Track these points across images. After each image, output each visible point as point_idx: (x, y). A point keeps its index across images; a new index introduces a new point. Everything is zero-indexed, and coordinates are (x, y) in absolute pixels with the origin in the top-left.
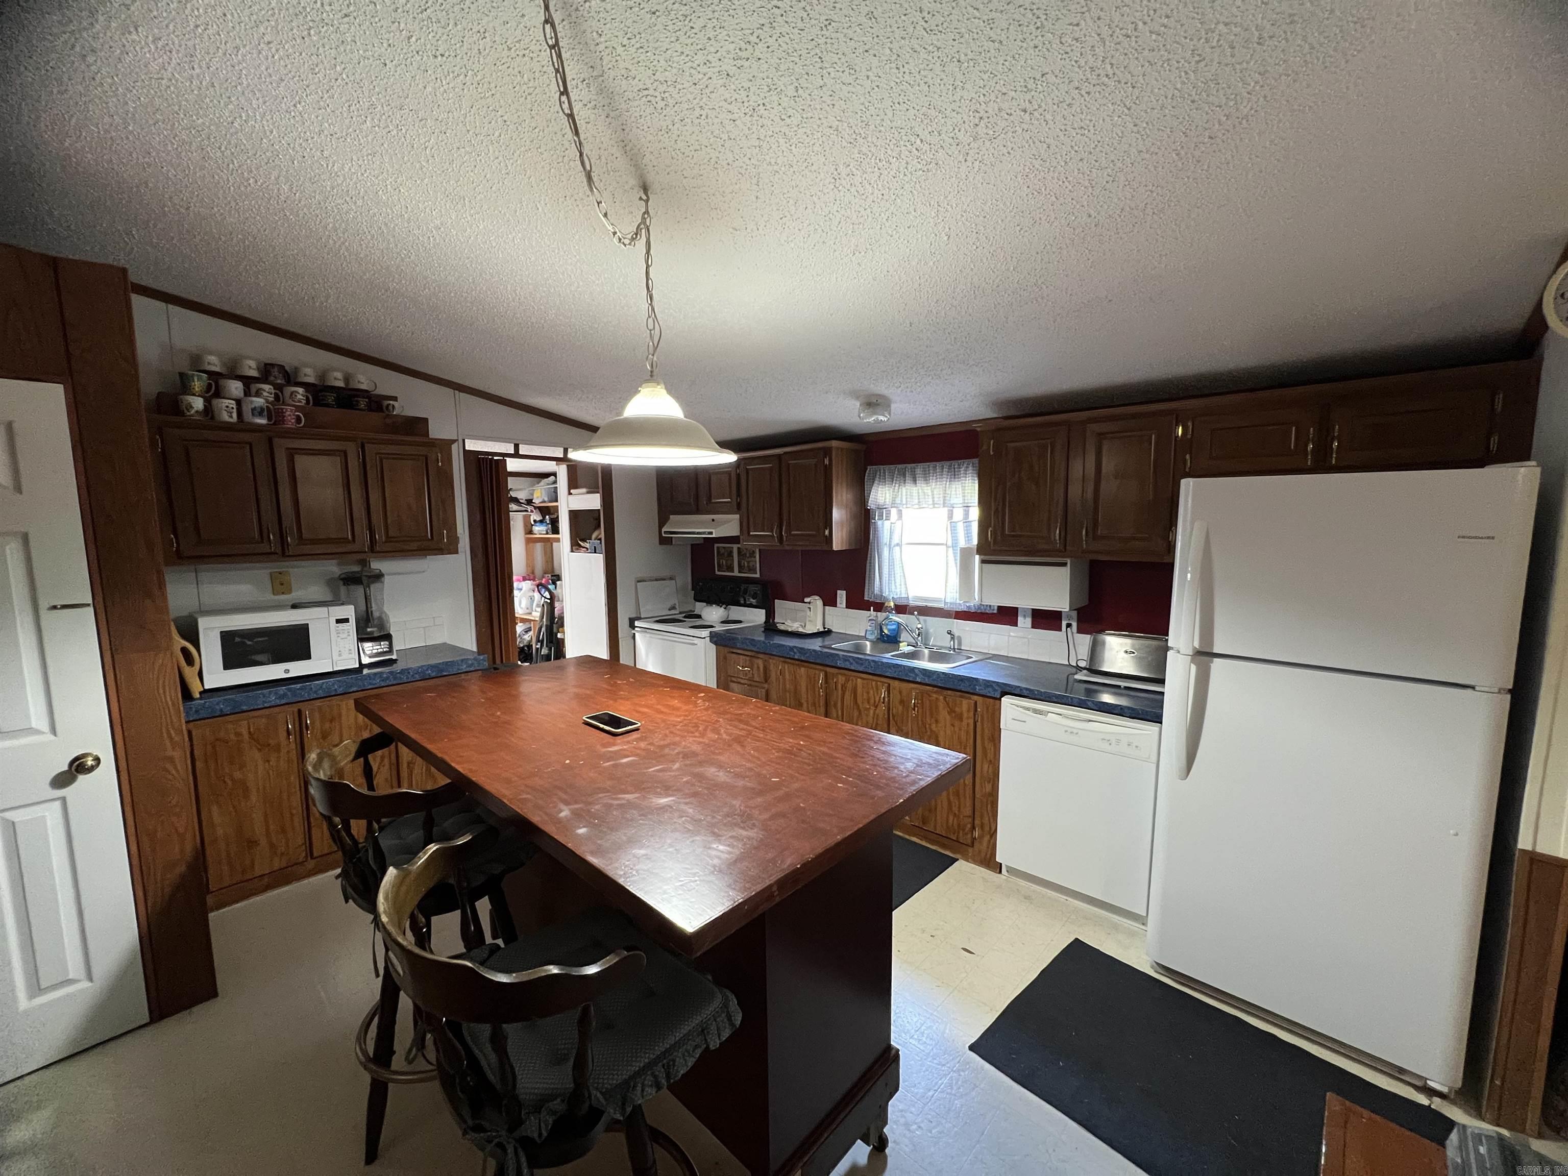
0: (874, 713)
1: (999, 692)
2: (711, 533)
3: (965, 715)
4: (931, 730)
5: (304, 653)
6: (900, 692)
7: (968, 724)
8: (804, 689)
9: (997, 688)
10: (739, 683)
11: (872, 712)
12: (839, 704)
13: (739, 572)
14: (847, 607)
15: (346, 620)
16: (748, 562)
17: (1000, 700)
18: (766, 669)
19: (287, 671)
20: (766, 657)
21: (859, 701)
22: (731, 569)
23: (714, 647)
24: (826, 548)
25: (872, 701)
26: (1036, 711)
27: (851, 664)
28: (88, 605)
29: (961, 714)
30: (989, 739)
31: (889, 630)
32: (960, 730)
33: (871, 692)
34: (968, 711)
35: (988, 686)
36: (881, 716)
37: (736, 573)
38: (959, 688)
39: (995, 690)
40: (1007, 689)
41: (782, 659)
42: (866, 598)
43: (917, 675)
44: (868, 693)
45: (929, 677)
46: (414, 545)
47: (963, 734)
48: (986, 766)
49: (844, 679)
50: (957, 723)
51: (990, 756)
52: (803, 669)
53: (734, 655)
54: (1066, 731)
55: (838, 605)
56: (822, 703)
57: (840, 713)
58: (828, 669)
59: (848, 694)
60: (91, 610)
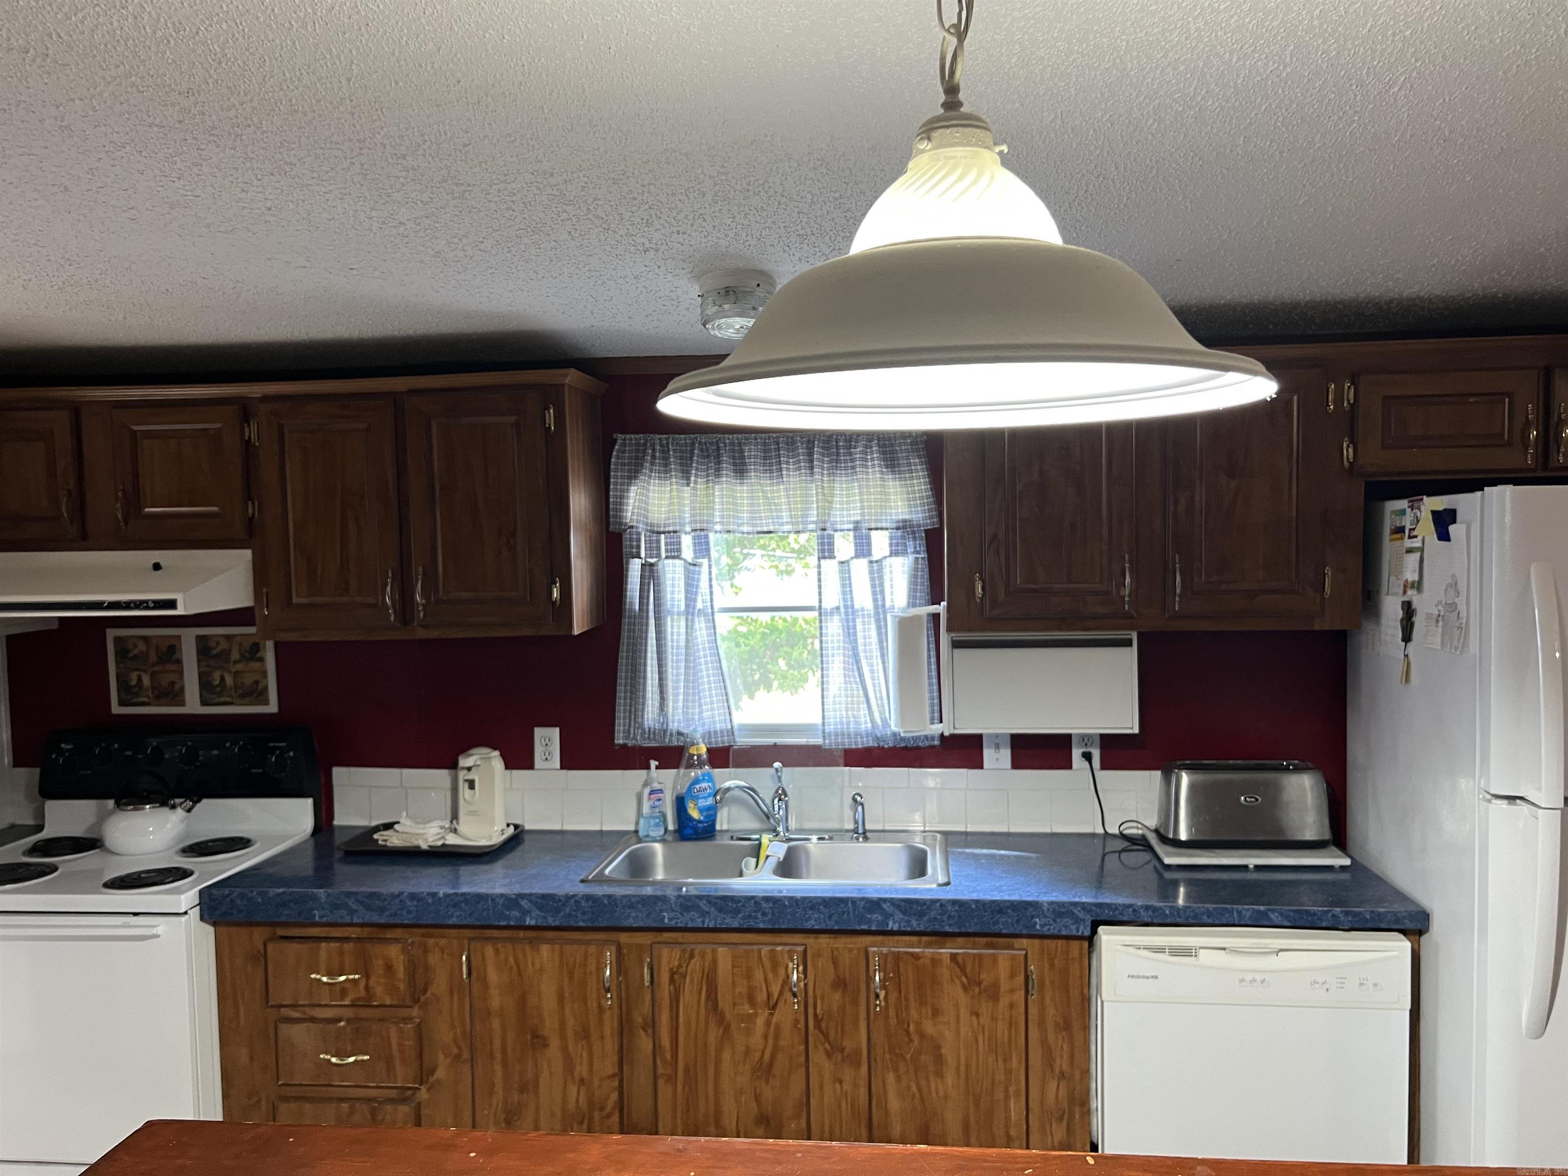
0: (768, 1023)
1: (1089, 923)
2: (172, 604)
3: (1004, 986)
4: (922, 1035)
6: (835, 963)
7: (1011, 1006)
8: (549, 1004)
9: (1081, 915)
10: (313, 1020)
11: (760, 1022)
12: (664, 1019)
13: (204, 703)
14: (565, 765)
16: (236, 674)
17: (1091, 939)
18: (412, 968)
20: (414, 937)
21: (724, 1003)
22: (175, 695)
23: (210, 929)
24: (550, 630)
25: (761, 997)
26: (1177, 952)
27: (704, 914)
29: (996, 985)
30: (1057, 1025)
31: (701, 811)
32: (994, 1019)
33: (759, 975)
34: (1012, 975)
35: (1061, 915)
36: (787, 1029)
37: (192, 705)
38: (995, 929)
39: (1078, 921)
40: (1107, 914)
41: (468, 933)
42: (619, 740)
43: (887, 916)
44: (749, 977)
45: (921, 915)
47: (1002, 1029)
48: (1052, 1086)
49: (676, 953)
50: (985, 1009)
51: (1061, 1063)
52: (545, 949)
53: (295, 947)
54: (1242, 981)
55: (538, 762)
56: (610, 1024)
57: (666, 1042)
58: (624, 937)
59: (688, 996)
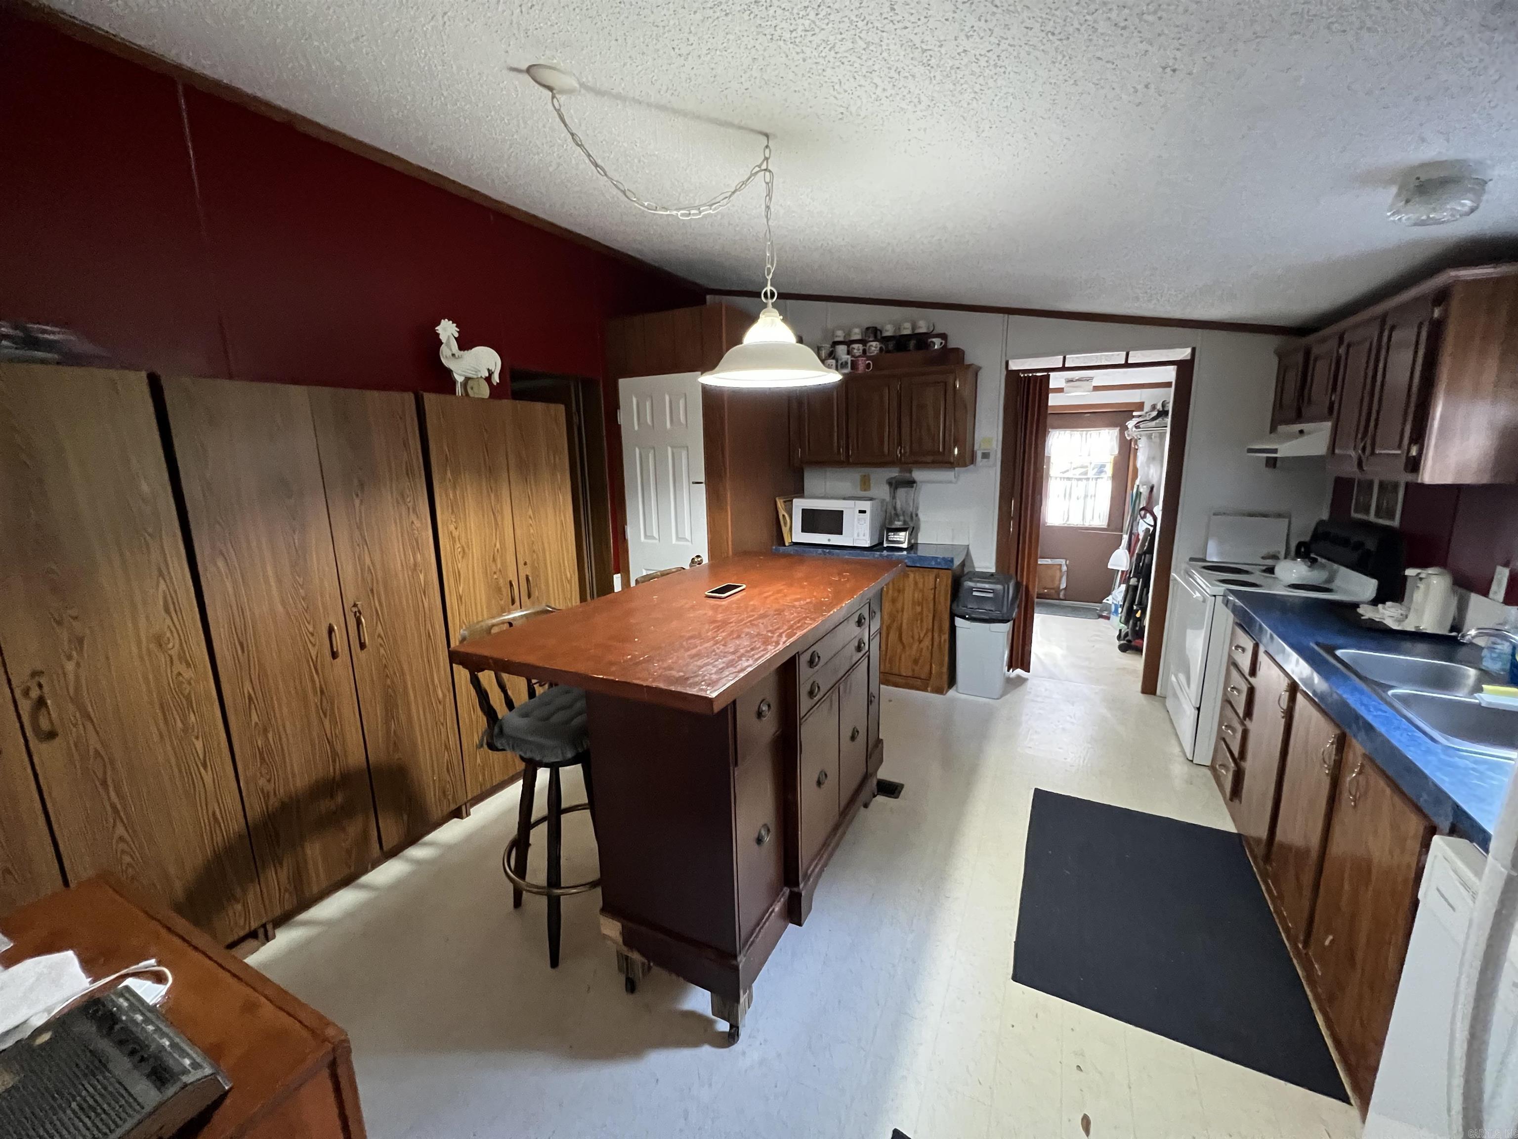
5: (838, 530)
13: (1377, 515)
14: (1505, 600)
15: (864, 512)
16: (1387, 501)
19: (829, 540)
22: (1367, 511)
28: (701, 483)
37: (1372, 517)
46: (929, 459)
55: (1491, 595)
60: (703, 485)
